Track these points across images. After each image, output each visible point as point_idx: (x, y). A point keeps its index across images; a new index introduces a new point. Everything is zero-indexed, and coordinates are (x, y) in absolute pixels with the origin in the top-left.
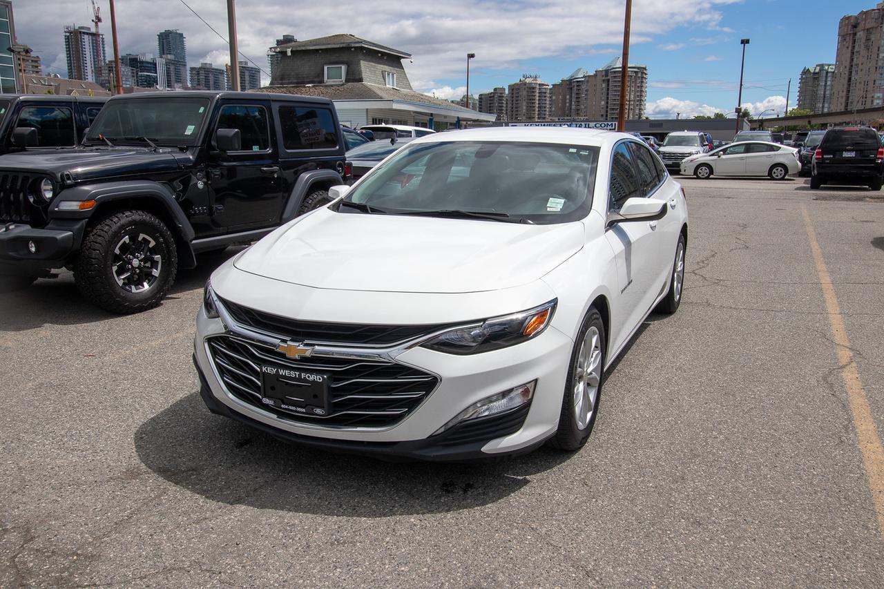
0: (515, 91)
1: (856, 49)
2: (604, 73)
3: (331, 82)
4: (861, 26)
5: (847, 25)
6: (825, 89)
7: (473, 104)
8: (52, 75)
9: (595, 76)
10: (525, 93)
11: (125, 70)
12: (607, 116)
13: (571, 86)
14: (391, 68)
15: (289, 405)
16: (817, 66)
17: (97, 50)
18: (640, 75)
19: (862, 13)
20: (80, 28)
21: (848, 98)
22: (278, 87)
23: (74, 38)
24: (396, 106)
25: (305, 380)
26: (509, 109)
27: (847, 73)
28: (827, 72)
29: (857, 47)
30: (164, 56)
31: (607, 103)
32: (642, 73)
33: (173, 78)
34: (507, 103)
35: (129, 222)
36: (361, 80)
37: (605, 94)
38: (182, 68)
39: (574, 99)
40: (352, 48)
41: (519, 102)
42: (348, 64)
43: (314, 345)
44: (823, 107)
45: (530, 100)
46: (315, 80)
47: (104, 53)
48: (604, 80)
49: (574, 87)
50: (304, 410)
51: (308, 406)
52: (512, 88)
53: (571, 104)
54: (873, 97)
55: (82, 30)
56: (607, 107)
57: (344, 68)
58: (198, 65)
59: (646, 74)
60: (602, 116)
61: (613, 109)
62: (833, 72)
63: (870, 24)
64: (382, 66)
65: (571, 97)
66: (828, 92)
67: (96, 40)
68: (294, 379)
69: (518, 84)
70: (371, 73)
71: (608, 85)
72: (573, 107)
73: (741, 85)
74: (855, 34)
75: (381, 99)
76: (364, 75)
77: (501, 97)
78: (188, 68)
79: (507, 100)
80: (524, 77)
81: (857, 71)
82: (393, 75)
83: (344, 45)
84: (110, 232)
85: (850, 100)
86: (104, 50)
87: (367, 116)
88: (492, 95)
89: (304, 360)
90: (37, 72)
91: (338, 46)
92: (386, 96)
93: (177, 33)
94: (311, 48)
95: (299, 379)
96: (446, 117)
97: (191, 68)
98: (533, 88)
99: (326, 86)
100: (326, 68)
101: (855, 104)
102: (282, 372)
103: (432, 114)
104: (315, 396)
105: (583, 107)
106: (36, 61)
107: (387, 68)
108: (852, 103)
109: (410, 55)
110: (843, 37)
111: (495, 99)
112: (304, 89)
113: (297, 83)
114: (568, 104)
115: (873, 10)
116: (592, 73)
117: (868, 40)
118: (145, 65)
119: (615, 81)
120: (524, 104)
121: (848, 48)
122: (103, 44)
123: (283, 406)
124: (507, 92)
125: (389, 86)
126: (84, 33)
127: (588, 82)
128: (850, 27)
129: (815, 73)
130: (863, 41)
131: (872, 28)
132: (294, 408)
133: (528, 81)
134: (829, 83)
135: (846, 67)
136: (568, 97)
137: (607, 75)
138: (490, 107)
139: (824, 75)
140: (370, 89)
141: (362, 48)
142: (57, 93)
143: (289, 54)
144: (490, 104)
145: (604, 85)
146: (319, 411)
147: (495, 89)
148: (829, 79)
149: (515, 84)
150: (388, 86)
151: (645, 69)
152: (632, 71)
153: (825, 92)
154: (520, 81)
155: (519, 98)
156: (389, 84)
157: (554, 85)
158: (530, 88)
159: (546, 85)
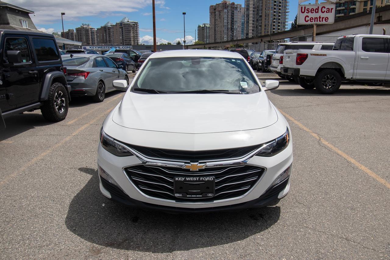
1: (216, 19)
2: (120, 24)
4: (217, 10)
5: (212, 9)
6: (207, 33)
9: (116, 25)
10: (84, 32)
12: (123, 43)
13: (105, 30)
14: (24, 18)
15: (191, 195)
16: (203, 24)
18: (135, 26)
19: (217, 4)
21: (215, 37)
25: (202, 181)
27: (214, 27)
28: (207, 27)
29: (216, 17)
31: (123, 37)
32: (137, 25)
34: (76, 37)
36: (8, 24)
37: (121, 33)
39: (108, 36)
41: (82, 36)
43: (205, 162)
44: (207, 41)
45: (87, 35)
48: (120, 27)
49: (107, 30)
50: (201, 196)
51: (203, 194)
52: (78, 30)
53: (106, 38)
54: (223, 37)
56: (123, 39)
59: (138, 25)
60: (121, 43)
61: (126, 40)
62: (209, 27)
63: (220, 9)
64: (19, 17)
65: (106, 34)
66: (208, 35)
68: (196, 181)
69: (80, 28)
70: (14, 21)
71: (122, 30)
72: (108, 39)
73: (185, 31)
74: (215, 12)
76: (10, 21)
77: (72, 34)
79: (75, 35)
80: (82, 24)
81: (217, 27)
82: (26, 22)
85: (216, 38)
88: (68, 33)
89: (201, 170)
95: (199, 181)
98: (88, 30)
101: (218, 39)
102: (188, 179)
104: (208, 188)
105: (112, 39)
107: (22, 18)
108: (217, 39)
109: (34, 12)
110: (211, 13)
111: (70, 35)
114: (105, 38)
115: (220, 4)
116: (115, 24)
117: (220, 15)
119: (125, 28)
120: (84, 37)
121: (213, 18)
123: (188, 196)
124: (75, 31)
127: (113, 28)
128: (213, 10)
129: (202, 27)
130: (218, 15)
131: (221, 10)
132: (195, 196)
133: (85, 26)
134: (208, 31)
135: (213, 25)
136: (105, 34)
137: (121, 25)
139: (206, 28)
140: (14, 28)
141: (7, 7)
145: (120, 30)
146: (210, 195)
147: (69, 30)
148: (208, 29)
149: (79, 28)
150: (23, 27)
151: (137, 23)
152: (132, 24)
153: (207, 34)
154: (81, 26)
155: (82, 34)
156: (24, 26)
157: (98, 29)
158: (86, 30)
159: (94, 29)
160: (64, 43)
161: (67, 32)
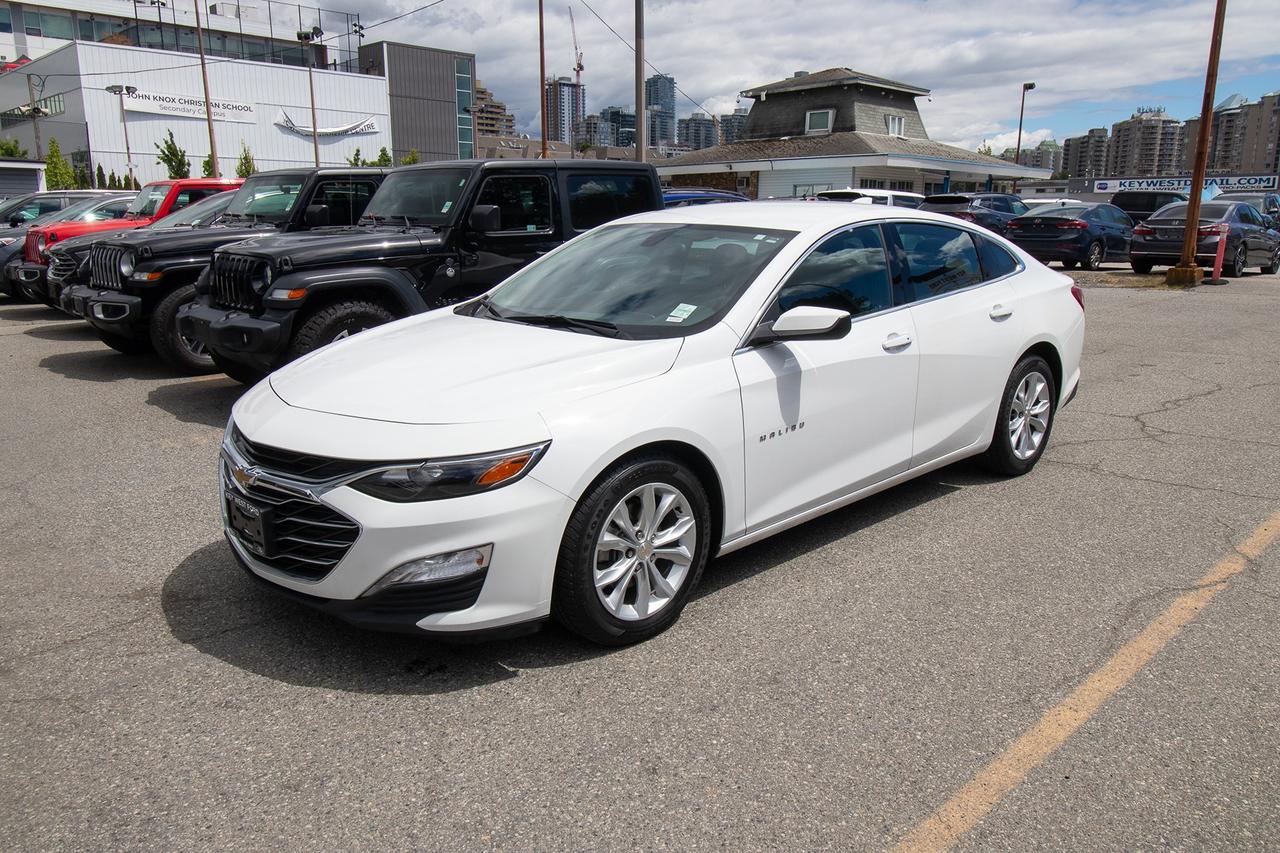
0: (1121, 133)
2: (1276, 100)
3: (814, 132)
7: (1055, 153)
8: (522, 136)
9: (1261, 104)
10: (1139, 135)
11: (605, 126)
12: (1273, 165)
13: (1216, 122)
14: (898, 110)
17: (576, 103)
20: (561, 79)
22: (746, 142)
23: (552, 93)
24: (892, 162)
26: (1111, 159)
30: (650, 107)
33: (658, 134)
34: (1108, 151)
35: (348, 314)
36: (852, 128)
37: (1275, 131)
38: (670, 121)
39: (1220, 142)
40: (845, 85)
41: (1128, 148)
42: (838, 108)
45: (1147, 145)
46: (795, 130)
47: (584, 107)
48: (1275, 111)
49: (1222, 122)
52: (1119, 129)
53: (1214, 149)
55: (563, 82)
57: (831, 113)
58: (687, 116)
60: (1263, 166)
64: (885, 108)
65: (1215, 139)
67: (576, 93)
69: (1128, 123)
70: (868, 121)
72: (1218, 154)
75: (873, 153)
76: (857, 122)
77: (1100, 142)
78: (676, 120)
79: (1109, 146)
80: (1139, 111)
82: (900, 119)
83: (834, 83)
84: (324, 326)
86: (584, 104)
87: (854, 177)
88: (1086, 139)
90: (511, 133)
91: (825, 85)
92: (880, 149)
93: (666, 78)
94: (792, 89)
96: (970, 175)
97: (680, 120)
98: (1153, 127)
99: (807, 138)
100: (808, 114)
103: (948, 172)
105: (1234, 153)
106: (511, 121)
107: (892, 111)
109: (928, 91)
111: (1091, 146)
112: (777, 143)
113: (770, 136)
114: (1209, 150)
116: (1255, 101)
118: (629, 119)
120: (1137, 151)
122: (584, 97)
124: (1110, 134)
125: (893, 135)
126: (564, 84)
127: (1246, 114)
133: (1144, 117)
136: (1210, 138)
138: (1081, 157)
140: (862, 140)
141: (858, 86)
142: (524, 156)
143: (763, 98)
144: (1082, 152)
145: (1274, 119)
147: (1091, 131)
149: (1124, 122)
150: (891, 135)
154: (1133, 117)
155: (1129, 143)
156: (894, 132)
157: (1188, 122)
158: (1148, 128)
159: (1176, 122)
160: (990, 175)
161: (1085, 137)
